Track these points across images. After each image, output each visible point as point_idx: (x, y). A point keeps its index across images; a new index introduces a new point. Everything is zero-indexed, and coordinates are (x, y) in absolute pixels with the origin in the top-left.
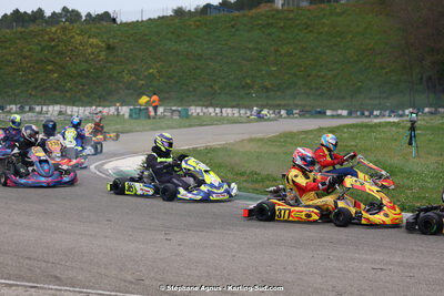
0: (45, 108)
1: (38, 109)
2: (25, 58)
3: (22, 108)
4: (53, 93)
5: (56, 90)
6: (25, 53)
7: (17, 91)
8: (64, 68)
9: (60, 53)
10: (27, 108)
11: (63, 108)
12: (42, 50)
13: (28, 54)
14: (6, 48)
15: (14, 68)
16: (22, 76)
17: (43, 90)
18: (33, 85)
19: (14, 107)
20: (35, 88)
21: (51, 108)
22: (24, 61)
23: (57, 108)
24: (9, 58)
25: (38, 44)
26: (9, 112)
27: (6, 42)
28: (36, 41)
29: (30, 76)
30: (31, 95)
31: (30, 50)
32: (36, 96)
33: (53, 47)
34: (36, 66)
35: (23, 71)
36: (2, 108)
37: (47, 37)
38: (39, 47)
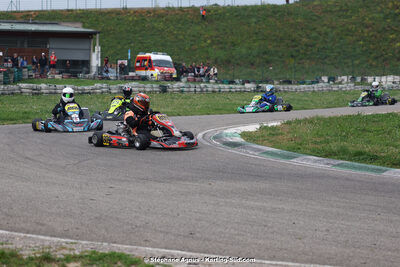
0: (377, 79)
1: (370, 79)
2: (367, 27)
3: (353, 79)
4: (395, 63)
6: (367, 21)
7: (357, 62)
10: (359, 79)
11: (397, 78)
12: (385, 18)
13: (370, 22)
14: (347, 17)
15: (355, 38)
16: (363, 46)
17: (384, 60)
18: (372, 56)
19: (345, 78)
20: (376, 58)
21: (384, 79)
22: (366, 30)
23: (390, 78)
24: (350, 27)
25: (381, 12)
26: (340, 83)
27: (347, 11)
28: (379, 9)
29: (371, 46)
30: (371, 65)
31: (373, 18)
32: (376, 67)
33: (396, 15)
34: (378, 35)
35: (364, 41)
36: (332, 79)
37: (390, 4)
38: (382, 15)
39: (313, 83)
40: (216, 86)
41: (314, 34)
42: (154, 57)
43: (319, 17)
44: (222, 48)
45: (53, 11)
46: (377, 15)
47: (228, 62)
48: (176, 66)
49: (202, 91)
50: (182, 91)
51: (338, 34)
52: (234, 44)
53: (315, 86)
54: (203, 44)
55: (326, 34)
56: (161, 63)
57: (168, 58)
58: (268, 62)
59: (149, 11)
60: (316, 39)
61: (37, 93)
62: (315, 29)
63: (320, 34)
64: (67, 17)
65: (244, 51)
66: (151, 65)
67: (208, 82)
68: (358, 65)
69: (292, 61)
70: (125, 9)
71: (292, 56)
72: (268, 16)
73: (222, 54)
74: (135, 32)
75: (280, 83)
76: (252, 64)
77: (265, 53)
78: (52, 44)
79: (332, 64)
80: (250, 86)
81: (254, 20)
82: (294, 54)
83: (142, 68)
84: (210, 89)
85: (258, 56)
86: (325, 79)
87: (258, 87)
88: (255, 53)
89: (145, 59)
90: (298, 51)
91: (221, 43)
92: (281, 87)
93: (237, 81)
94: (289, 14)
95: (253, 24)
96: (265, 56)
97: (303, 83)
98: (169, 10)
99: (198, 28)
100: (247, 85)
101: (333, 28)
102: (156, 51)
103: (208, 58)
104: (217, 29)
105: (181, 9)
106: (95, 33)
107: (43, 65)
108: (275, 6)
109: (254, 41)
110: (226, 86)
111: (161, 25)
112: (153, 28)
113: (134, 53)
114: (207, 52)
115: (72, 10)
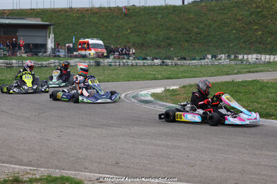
0: (245, 57)
1: (240, 57)
2: (238, 21)
3: (229, 56)
4: (258, 46)
5: (260, 43)
6: (238, 17)
7: (231, 45)
8: (266, 28)
9: (264, 17)
10: (233, 57)
11: (259, 56)
12: (251, 15)
13: (241, 17)
14: (225, 14)
15: (230, 28)
16: (235, 34)
17: (251, 44)
18: (242, 40)
19: (223, 56)
20: (245, 42)
21: (250, 56)
22: (238, 23)
23: (254, 56)
24: (226, 21)
25: (248, 10)
26: (220, 59)
27: (224, 9)
28: (247, 8)
29: (241, 34)
30: (241, 47)
31: (242, 15)
32: (245, 48)
33: (258, 12)
34: (246, 26)
35: (236, 30)
36: (214, 56)
37: (254, 5)
38: (248, 13)
39: (201, 59)
40: (134, 62)
41: (202, 26)
42: (91, 41)
43: (205, 14)
44: (138, 35)
45: (21, 10)
46: (245, 13)
47: (143, 45)
48: (106, 47)
49: (124, 65)
50: (110, 65)
51: (219, 26)
52: (146, 33)
53: (203, 61)
54: (125, 33)
55: (210, 25)
56: (96, 46)
57: (101, 42)
58: (170, 45)
59: (87, 10)
60: (203, 29)
61: (10, 67)
62: (202, 22)
63: (206, 25)
64: (31, 14)
65: (153, 37)
66: (89, 47)
67: (128, 59)
68: (232, 47)
69: (187, 44)
70: (71, 9)
71: (187, 41)
72: (170, 13)
73: (138, 40)
74: (78, 25)
75: (178, 60)
76: (159, 46)
77: (168, 39)
78: (20, 33)
79: (214, 46)
80: (157, 62)
81: (160, 16)
82: (188, 39)
83: (83, 49)
84: (130, 64)
85: (163, 41)
86: (209, 56)
87: (163, 62)
88: (161, 38)
89: (85, 43)
90: (191, 37)
91: (137, 32)
92: (179, 62)
93: (149, 58)
94: (185, 12)
95: (159, 19)
96: (168, 41)
97: (195, 59)
98: (101, 9)
99: (121, 21)
100: (155, 61)
101: (215, 21)
102: (92, 38)
103: (128, 42)
104: (135, 23)
105: (110, 8)
106: (50, 25)
107: (14, 47)
108: (175, 7)
109: (161, 31)
110: (141, 62)
111: (95, 20)
112: (91, 21)
113: (77, 39)
114: (128, 38)
115: (34, 9)
